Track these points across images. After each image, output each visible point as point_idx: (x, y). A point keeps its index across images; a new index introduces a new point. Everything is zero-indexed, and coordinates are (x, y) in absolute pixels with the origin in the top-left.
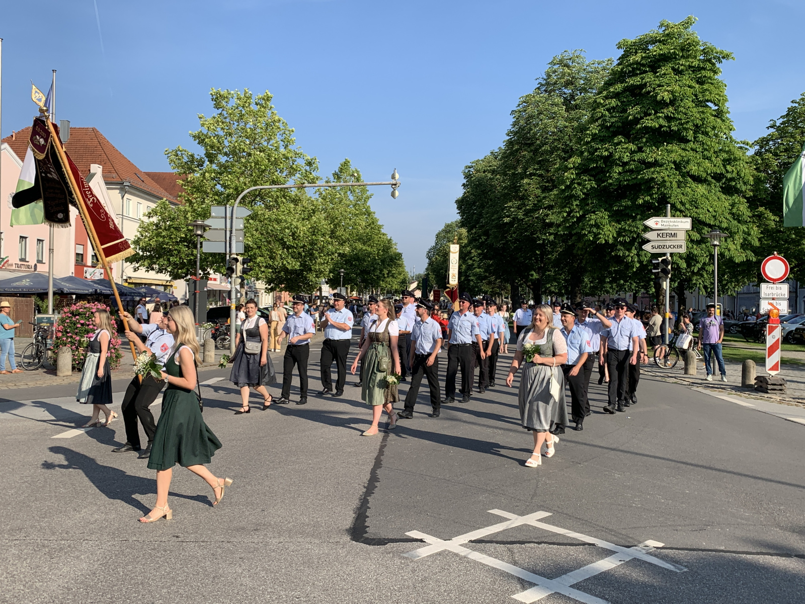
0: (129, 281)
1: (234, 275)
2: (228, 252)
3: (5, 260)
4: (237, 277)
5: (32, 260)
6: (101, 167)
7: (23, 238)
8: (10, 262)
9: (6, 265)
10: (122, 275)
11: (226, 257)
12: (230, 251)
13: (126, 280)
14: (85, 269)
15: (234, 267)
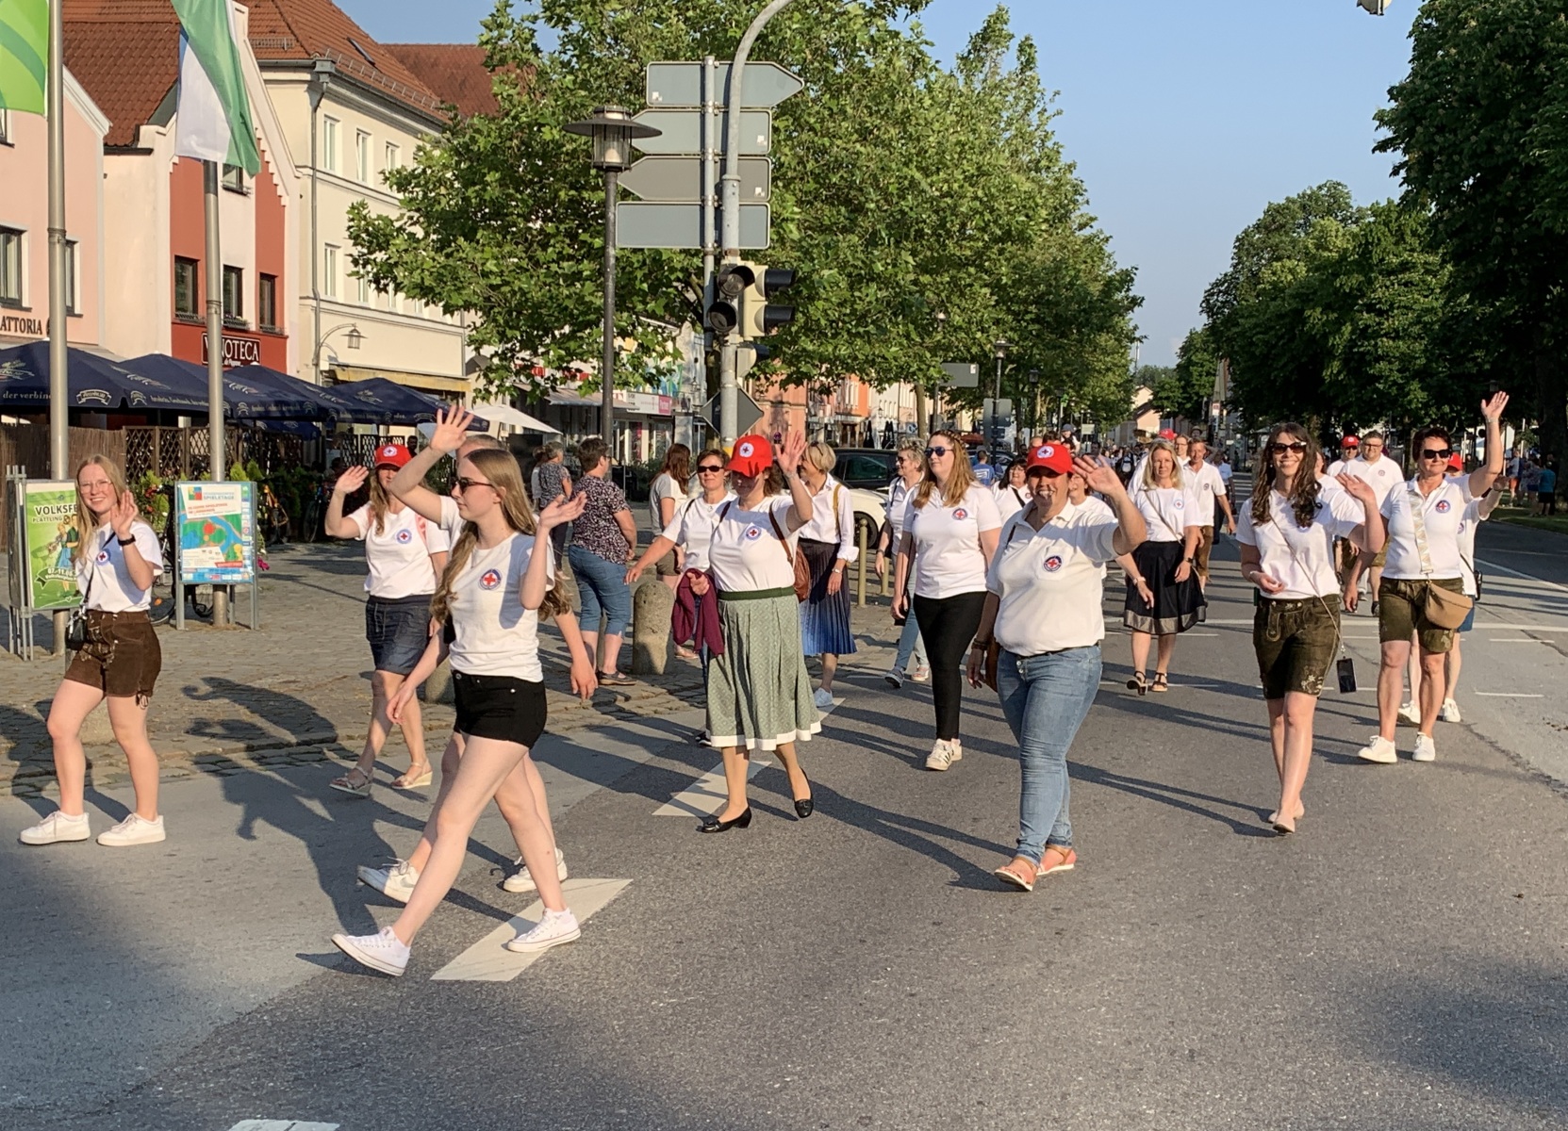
0: (337, 376)
2: (710, 244)
4: (746, 344)
10: (317, 356)
11: (703, 263)
12: (719, 241)
13: (330, 374)
15: (735, 303)
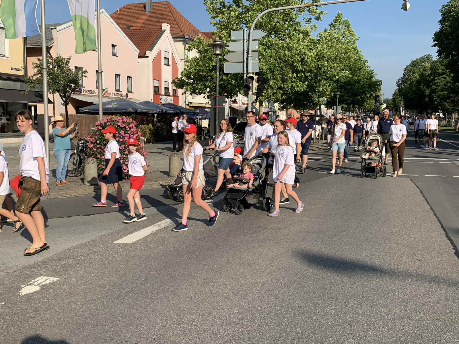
0: (190, 105)
1: (250, 93)
2: (245, 71)
3: (105, 91)
4: (253, 94)
5: (124, 90)
6: (169, 25)
7: (117, 75)
8: (109, 92)
9: (106, 94)
10: (186, 101)
11: (243, 76)
12: (247, 71)
13: (188, 104)
14: (160, 96)
15: (251, 85)
